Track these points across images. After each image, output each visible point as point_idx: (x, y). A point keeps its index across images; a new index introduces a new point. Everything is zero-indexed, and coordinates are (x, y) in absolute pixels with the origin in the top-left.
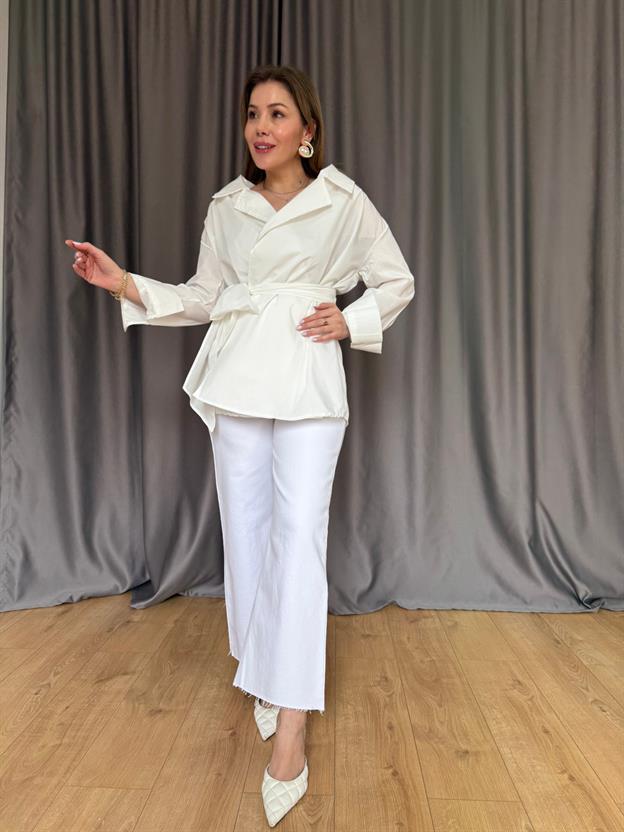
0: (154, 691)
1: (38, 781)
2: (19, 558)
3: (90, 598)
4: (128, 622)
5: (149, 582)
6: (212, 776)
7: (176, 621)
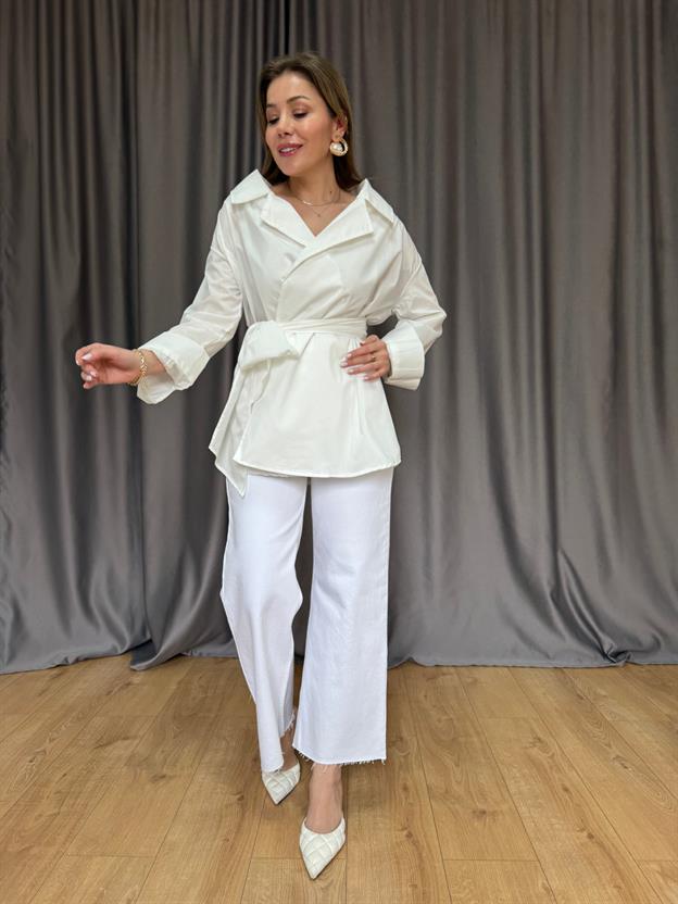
0: (157, 756)
1: (35, 851)
2: (9, 617)
3: (86, 659)
4: (129, 684)
5: (150, 641)
6: (219, 842)
7: (179, 683)
